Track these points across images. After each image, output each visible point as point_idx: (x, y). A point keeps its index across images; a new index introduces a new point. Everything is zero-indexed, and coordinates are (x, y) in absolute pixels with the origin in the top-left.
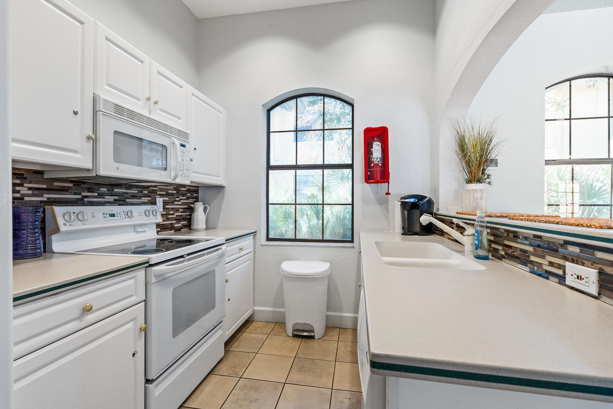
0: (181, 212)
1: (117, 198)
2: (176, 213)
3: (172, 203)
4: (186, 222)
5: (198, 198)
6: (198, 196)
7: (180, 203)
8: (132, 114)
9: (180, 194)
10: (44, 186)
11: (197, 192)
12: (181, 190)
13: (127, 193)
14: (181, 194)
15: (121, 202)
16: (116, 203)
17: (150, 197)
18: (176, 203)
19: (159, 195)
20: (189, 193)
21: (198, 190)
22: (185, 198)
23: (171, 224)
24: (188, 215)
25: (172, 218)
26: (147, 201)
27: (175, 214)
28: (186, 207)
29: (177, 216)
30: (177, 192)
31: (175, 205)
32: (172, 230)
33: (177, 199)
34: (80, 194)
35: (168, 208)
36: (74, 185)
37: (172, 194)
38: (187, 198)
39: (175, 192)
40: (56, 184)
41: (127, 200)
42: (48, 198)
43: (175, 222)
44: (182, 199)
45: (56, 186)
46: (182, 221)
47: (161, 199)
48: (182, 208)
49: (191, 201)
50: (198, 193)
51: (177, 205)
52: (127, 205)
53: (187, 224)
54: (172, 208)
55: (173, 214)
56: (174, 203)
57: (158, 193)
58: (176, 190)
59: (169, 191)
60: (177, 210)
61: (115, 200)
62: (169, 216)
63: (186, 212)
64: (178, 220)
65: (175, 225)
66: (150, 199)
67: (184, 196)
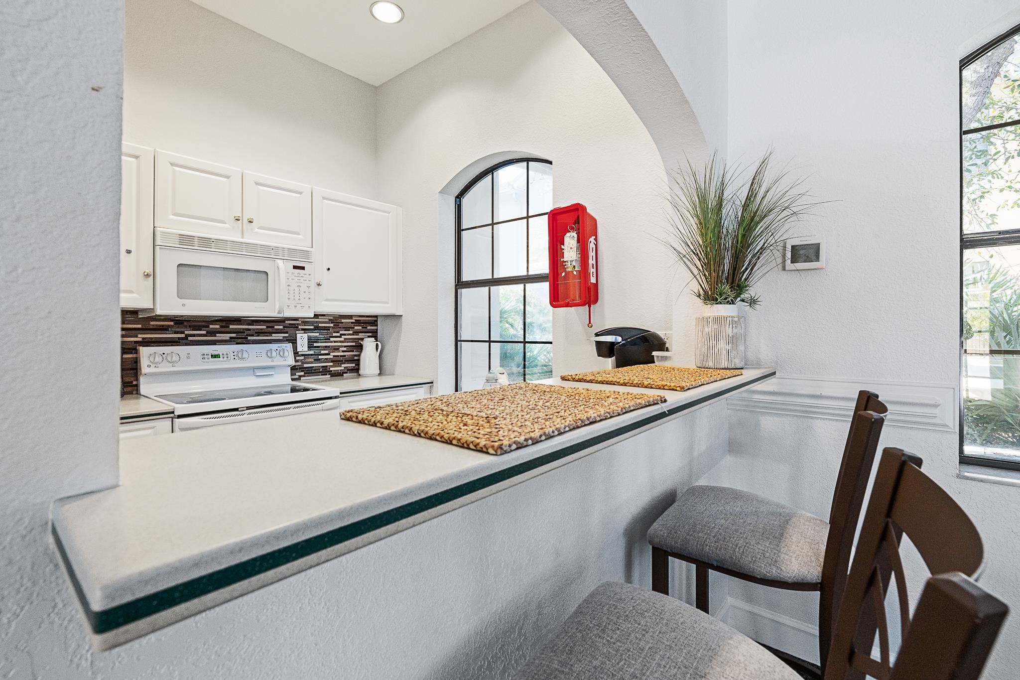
0: (343, 351)
1: (234, 335)
2: (332, 352)
3: (327, 340)
4: (354, 365)
5: (377, 332)
6: (377, 330)
7: (342, 339)
8: (206, 242)
9: (340, 328)
10: (140, 326)
11: (375, 323)
12: (343, 323)
13: (249, 330)
14: (343, 328)
15: (240, 340)
16: (234, 341)
17: (287, 333)
18: (332, 339)
19: (303, 329)
20: (359, 326)
21: (377, 321)
22: (351, 332)
23: (323, 367)
24: (356, 356)
25: (327, 359)
26: (281, 338)
27: (331, 354)
28: (354, 344)
29: (334, 356)
30: (334, 325)
31: (332, 342)
32: (326, 374)
33: (334, 334)
34: (183, 333)
35: (318, 347)
36: (175, 324)
37: (327, 329)
38: (353, 332)
39: (332, 325)
40: (152, 323)
41: (249, 338)
42: (143, 338)
43: (332, 364)
44: (345, 335)
45: (153, 325)
46: (345, 363)
47: (305, 336)
48: (345, 346)
49: (361, 335)
50: (377, 326)
51: (335, 342)
52: (250, 344)
53: (354, 367)
54: (326, 347)
55: (329, 354)
56: (330, 339)
57: (300, 327)
58: (332, 323)
59: (320, 325)
60: (336, 349)
61: (231, 338)
62: (320, 357)
63: (353, 351)
64: (337, 361)
65: (331, 369)
66: (287, 335)
67: (349, 330)
